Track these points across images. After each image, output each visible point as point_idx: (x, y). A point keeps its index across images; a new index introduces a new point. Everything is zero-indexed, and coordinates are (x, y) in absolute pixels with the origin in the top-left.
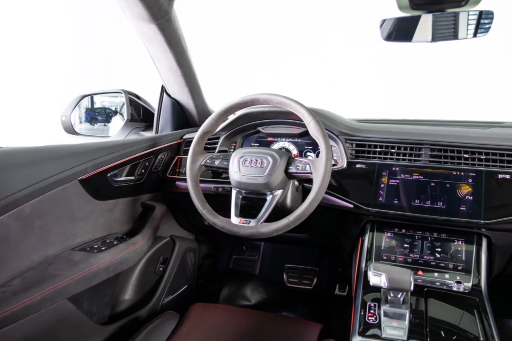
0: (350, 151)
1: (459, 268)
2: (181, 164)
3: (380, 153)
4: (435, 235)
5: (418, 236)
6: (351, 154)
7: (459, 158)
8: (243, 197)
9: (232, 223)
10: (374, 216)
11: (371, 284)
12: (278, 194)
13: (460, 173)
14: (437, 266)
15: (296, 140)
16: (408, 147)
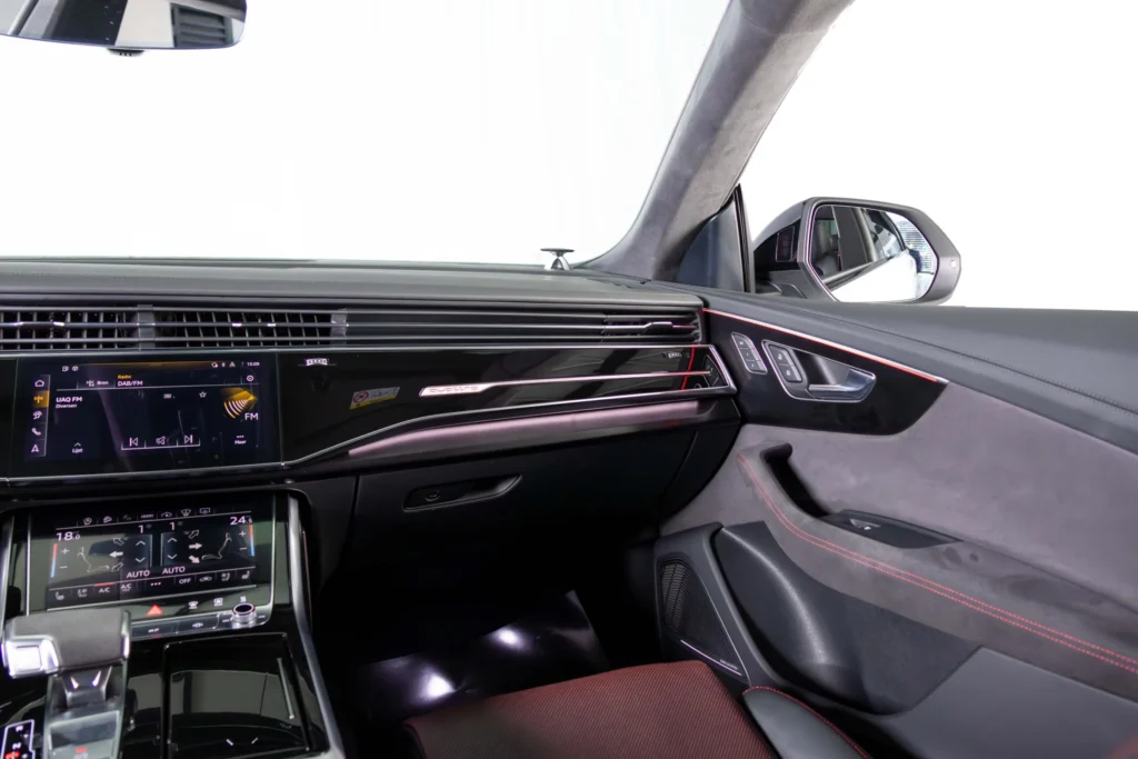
1: (245, 577)
3: (26, 332)
4: (186, 515)
5: (144, 524)
7: (224, 331)
10: (24, 497)
11: (13, 673)
13: (227, 364)
14: (196, 585)
16: (98, 313)
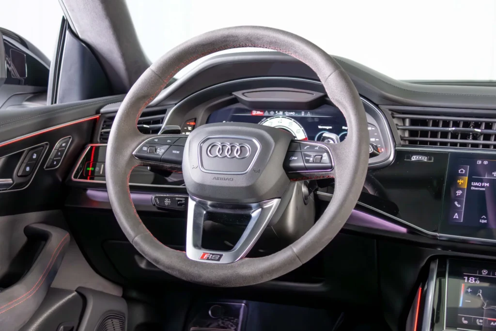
0: (399, 133)
2: (95, 158)
3: (454, 135)
6: (402, 139)
8: (208, 213)
9: (188, 259)
10: (445, 248)
12: (271, 207)
15: (303, 114)
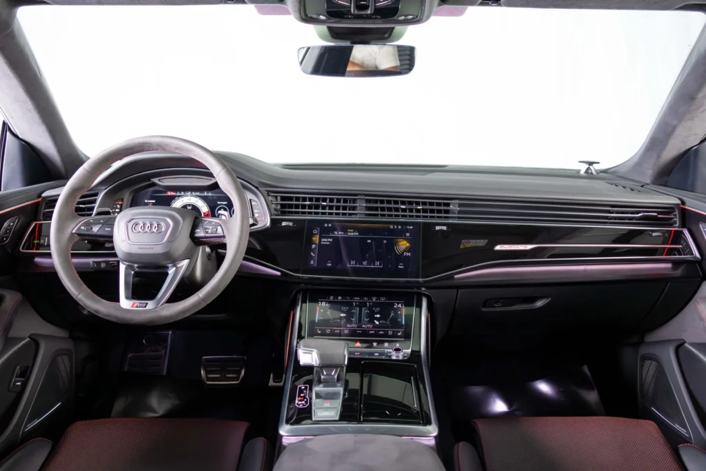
0: (273, 206)
1: (399, 334)
3: (310, 207)
4: (374, 300)
5: (356, 302)
6: (275, 210)
7: (397, 210)
8: (135, 273)
9: (122, 308)
10: (306, 284)
11: (301, 363)
12: (182, 266)
13: (397, 227)
14: (376, 335)
15: (206, 194)
16: (341, 199)
